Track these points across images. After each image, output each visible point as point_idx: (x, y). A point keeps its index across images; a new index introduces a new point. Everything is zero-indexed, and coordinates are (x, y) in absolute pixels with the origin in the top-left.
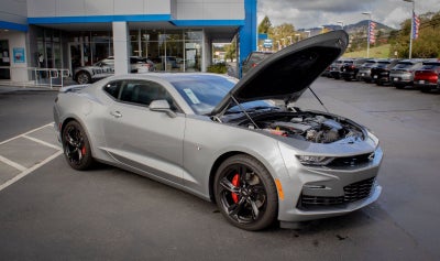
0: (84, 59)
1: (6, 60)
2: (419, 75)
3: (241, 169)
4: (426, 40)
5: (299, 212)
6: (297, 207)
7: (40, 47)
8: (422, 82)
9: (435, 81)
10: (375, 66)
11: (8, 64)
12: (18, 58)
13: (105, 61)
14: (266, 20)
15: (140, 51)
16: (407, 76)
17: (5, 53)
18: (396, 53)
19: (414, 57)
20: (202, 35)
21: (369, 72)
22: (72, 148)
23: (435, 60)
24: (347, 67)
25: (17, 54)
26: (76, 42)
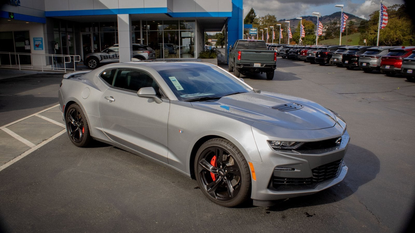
0: (93, 47)
1: (27, 48)
2: (385, 61)
3: (218, 151)
4: (392, 29)
5: (270, 192)
6: (269, 187)
7: (56, 36)
8: (388, 67)
9: (399, 66)
10: (346, 52)
11: (29, 51)
12: (37, 46)
13: (111, 48)
14: (252, 11)
15: (142, 39)
16: (374, 61)
17: (27, 42)
18: (365, 41)
19: (381, 44)
20: (195, 26)
21: (341, 57)
22: (73, 127)
23: (400, 48)
24: (321, 53)
25: (37, 43)
26: (87, 32)
